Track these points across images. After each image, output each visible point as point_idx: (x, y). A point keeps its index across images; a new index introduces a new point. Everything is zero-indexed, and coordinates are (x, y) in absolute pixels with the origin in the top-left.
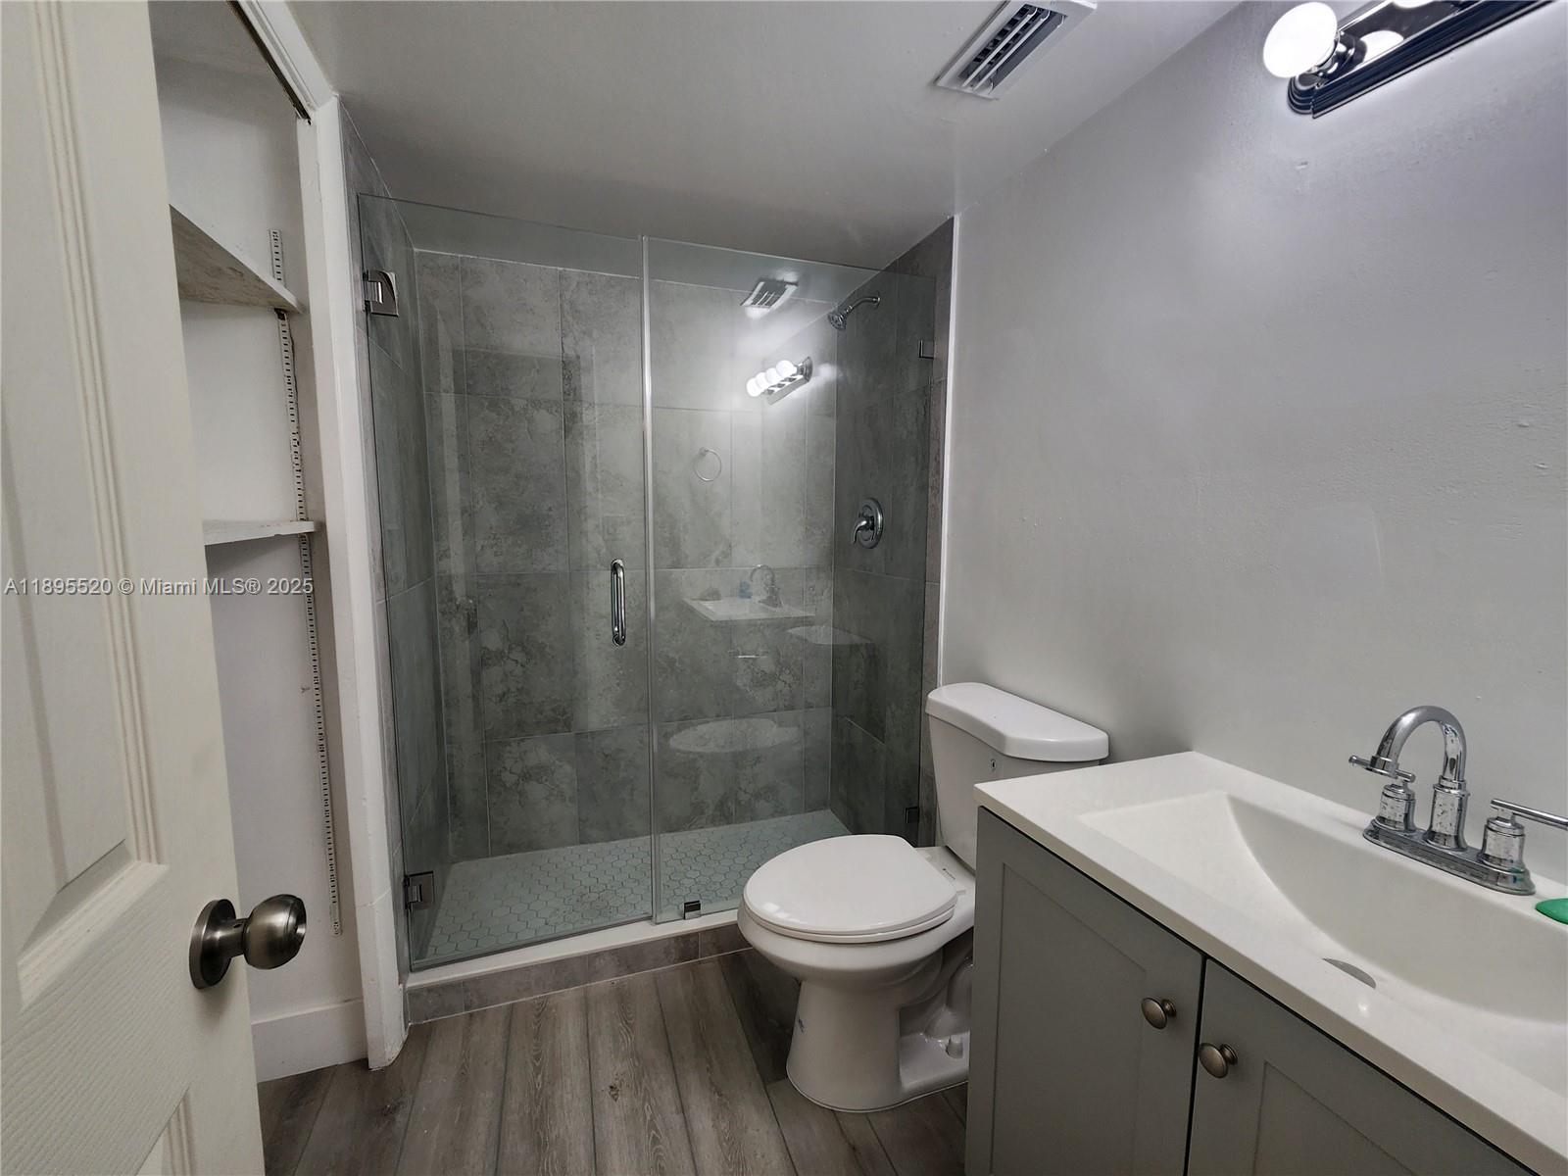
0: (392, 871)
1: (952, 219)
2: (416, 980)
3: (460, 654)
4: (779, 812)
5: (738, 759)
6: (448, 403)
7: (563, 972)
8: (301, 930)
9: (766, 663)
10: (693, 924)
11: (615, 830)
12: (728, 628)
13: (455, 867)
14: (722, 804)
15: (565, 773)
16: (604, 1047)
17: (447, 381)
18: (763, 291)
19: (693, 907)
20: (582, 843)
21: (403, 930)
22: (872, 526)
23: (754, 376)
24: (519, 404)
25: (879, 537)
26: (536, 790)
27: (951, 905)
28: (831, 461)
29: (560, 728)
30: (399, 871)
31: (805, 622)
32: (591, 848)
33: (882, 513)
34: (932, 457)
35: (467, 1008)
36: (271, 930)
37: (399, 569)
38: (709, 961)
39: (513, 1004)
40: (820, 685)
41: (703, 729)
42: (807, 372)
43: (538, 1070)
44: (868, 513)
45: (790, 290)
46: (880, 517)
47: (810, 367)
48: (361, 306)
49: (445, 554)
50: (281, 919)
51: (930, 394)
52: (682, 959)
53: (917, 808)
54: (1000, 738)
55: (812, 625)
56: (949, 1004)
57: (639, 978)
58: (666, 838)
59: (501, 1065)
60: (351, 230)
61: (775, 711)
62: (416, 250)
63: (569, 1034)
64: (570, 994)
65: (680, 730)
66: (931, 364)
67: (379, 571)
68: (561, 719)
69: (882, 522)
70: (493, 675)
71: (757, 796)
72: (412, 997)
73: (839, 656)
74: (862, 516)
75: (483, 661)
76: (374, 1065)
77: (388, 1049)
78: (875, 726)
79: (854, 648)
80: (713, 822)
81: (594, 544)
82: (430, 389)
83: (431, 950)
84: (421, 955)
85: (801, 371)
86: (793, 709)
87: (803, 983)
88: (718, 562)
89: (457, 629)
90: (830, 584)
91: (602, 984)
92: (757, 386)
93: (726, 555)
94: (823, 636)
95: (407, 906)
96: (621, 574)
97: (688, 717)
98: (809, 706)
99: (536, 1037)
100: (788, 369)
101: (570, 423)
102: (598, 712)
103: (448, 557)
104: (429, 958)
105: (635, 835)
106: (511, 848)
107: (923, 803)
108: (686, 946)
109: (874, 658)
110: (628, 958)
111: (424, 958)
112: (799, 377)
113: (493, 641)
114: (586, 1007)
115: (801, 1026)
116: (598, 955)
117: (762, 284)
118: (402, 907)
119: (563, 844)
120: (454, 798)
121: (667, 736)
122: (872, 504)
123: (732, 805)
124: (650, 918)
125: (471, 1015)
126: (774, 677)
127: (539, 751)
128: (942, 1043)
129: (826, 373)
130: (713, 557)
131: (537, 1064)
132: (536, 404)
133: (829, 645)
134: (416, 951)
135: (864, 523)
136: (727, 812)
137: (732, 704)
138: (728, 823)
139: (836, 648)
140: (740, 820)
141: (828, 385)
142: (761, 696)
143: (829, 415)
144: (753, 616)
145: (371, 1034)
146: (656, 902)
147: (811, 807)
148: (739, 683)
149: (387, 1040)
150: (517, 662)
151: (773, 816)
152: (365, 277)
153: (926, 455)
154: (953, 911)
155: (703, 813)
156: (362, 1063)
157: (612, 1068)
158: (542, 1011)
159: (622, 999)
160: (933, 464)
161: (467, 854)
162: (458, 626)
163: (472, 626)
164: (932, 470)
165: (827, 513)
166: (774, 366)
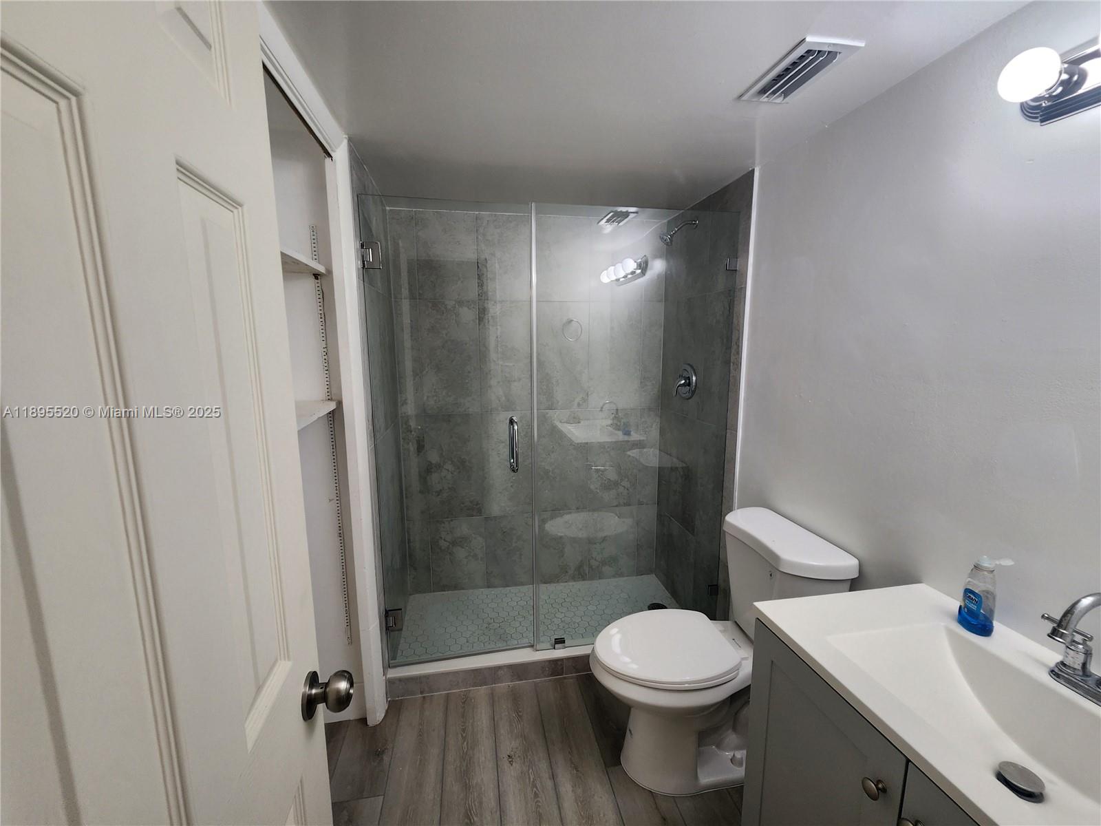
0: (379, 609)
1: (754, 170)
2: (394, 673)
3: (414, 465)
4: (619, 574)
5: (591, 541)
6: (405, 305)
7: (481, 677)
8: (351, 691)
9: (612, 475)
10: (560, 653)
11: (509, 581)
12: (585, 448)
13: (412, 597)
14: (579, 567)
15: (478, 543)
16: (503, 730)
17: (405, 292)
18: (612, 217)
19: (560, 641)
20: (489, 587)
21: (385, 642)
22: (689, 384)
23: (607, 269)
24: (450, 304)
25: (693, 392)
26: (461, 553)
27: (737, 668)
28: (660, 333)
29: (475, 514)
30: (382, 608)
31: (639, 445)
32: (494, 591)
33: (696, 376)
34: (733, 343)
35: (422, 693)
36: (338, 691)
37: (381, 422)
38: (570, 678)
39: (448, 693)
40: (650, 490)
41: (567, 517)
42: (644, 267)
43: (464, 738)
44: (685, 374)
45: (632, 216)
46: (694, 378)
47: (646, 263)
48: (360, 266)
49: (405, 403)
50: (343, 685)
51: (733, 296)
52: (552, 675)
53: (717, 585)
54: (776, 558)
55: (644, 448)
56: (734, 729)
57: (524, 684)
58: (543, 587)
59: (442, 732)
60: (355, 219)
61: (617, 506)
62: (388, 208)
63: (482, 718)
64: (482, 692)
65: (552, 518)
66: (735, 277)
67: (371, 427)
68: (476, 509)
69: (696, 380)
70: (434, 478)
71: (604, 563)
72: (390, 683)
73: (663, 475)
74: (681, 377)
75: (428, 469)
76: (371, 723)
77: (378, 714)
78: (687, 522)
79: (673, 469)
80: (574, 578)
81: (496, 393)
82: (396, 298)
83: (399, 653)
84: (394, 658)
85: (639, 266)
86: (629, 505)
87: (632, 709)
88: (579, 405)
89: (412, 449)
90: (658, 420)
91: (503, 686)
92: (607, 277)
93: (585, 400)
94: (652, 457)
95: (387, 628)
96: (516, 427)
97: (558, 510)
98: (640, 503)
99: (463, 716)
100: (631, 265)
101: (482, 314)
102: (499, 503)
103: (406, 404)
104: (399, 660)
105: (522, 584)
106: (444, 588)
107: (721, 582)
108: (556, 667)
109: (688, 475)
110: (519, 671)
111: (395, 659)
112: (639, 271)
113: (434, 457)
114: (493, 699)
115: (631, 734)
116: (499, 668)
117: (611, 214)
118: (384, 629)
119: (476, 587)
120: (410, 556)
121: (543, 521)
122: (689, 369)
123: (586, 569)
124: (532, 646)
125: (424, 697)
126: (616, 484)
127: (463, 527)
128: (729, 754)
129: (658, 266)
130: (577, 401)
131: (464, 735)
132: (461, 303)
133: (656, 467)
134: (392, 657)
135: (683, 382)
136: (584, 572)
137: (587, 502)
138: (584, 580)
139: (661, 470)
140: (592, 578)
141: (659, 276)
142: (608, 496)
143: (660, 301)
144: (602, 440)
145: (368, 705)
146: (536, 634)
147: (640, 573)
148: (592, 487)
149: (377, 710)
150: (448, 470)
151: (614, 576)
152: (362, 246)
153: (729, 339)
154: (738, 674)
155: (567, 572)
156: (363, 721)
157: (509, 745)
158: (466, 700)
159: (515, 696)
160: (734, 347)
161: (418, 590)
162: (412, 447)
163: (420, 448)
164: (733, 351)
165: (656, 370)
166: (621, 263)
